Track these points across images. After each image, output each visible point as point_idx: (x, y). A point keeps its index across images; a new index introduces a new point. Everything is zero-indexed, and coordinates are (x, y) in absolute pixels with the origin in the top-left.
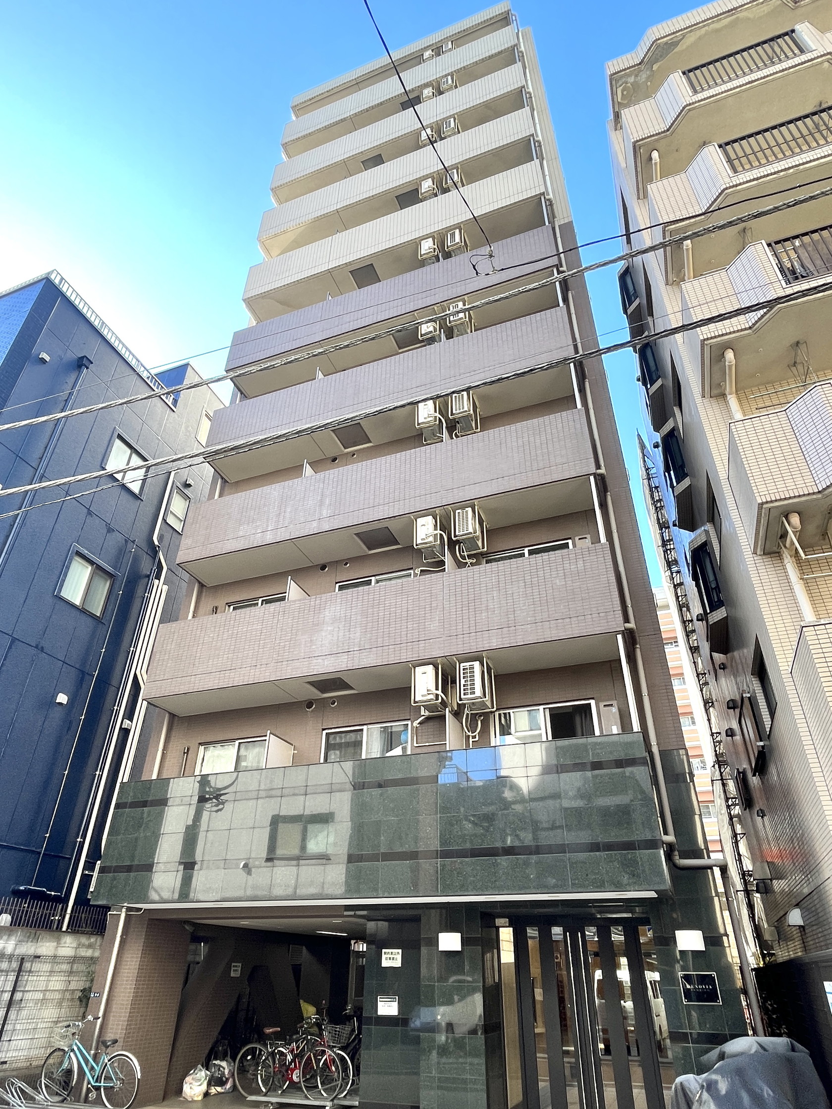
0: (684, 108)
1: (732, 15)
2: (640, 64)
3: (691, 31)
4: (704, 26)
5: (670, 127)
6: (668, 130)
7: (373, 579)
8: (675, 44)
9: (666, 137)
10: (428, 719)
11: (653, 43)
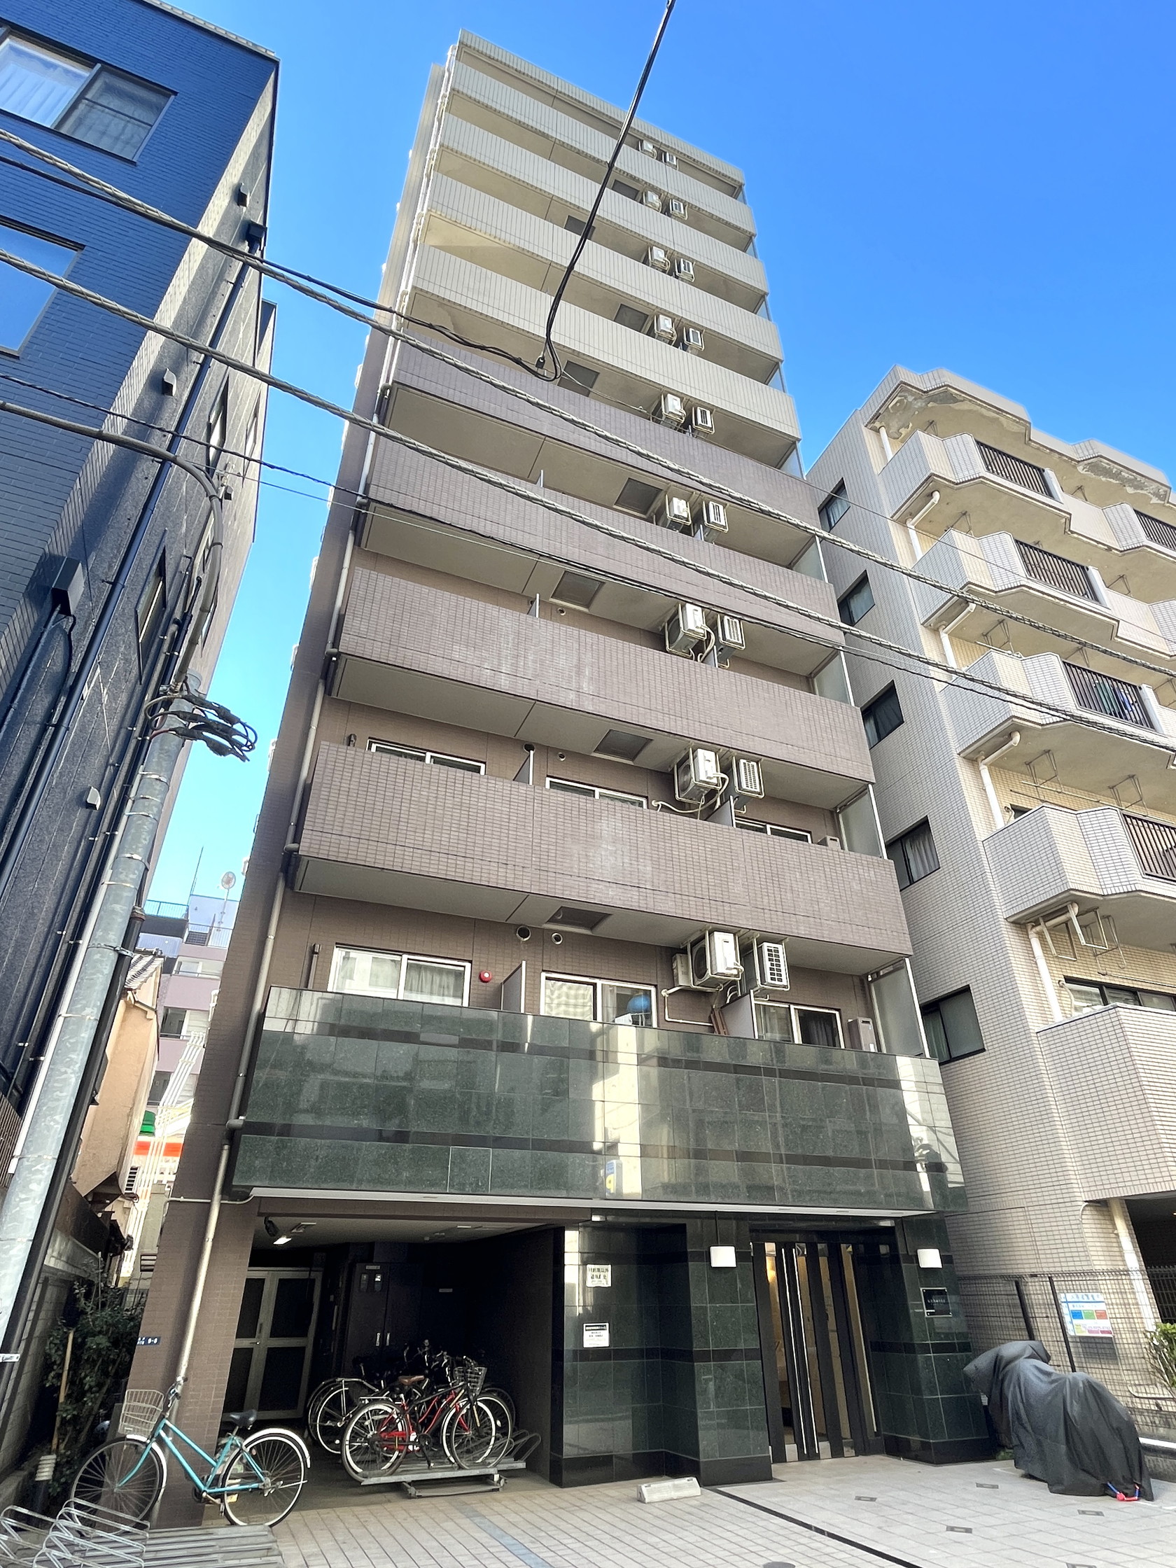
0: (980, 477)
1: (998, 413)
2: (925, 392)
3: (970, 401)
4: (979, 405)
5: (960, 483)
6: (957, 484)
7: (597, 791)
8: (956, 401)
9: (952, 488)
10: (685, 991)
11: (945, 386)
